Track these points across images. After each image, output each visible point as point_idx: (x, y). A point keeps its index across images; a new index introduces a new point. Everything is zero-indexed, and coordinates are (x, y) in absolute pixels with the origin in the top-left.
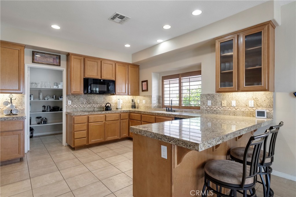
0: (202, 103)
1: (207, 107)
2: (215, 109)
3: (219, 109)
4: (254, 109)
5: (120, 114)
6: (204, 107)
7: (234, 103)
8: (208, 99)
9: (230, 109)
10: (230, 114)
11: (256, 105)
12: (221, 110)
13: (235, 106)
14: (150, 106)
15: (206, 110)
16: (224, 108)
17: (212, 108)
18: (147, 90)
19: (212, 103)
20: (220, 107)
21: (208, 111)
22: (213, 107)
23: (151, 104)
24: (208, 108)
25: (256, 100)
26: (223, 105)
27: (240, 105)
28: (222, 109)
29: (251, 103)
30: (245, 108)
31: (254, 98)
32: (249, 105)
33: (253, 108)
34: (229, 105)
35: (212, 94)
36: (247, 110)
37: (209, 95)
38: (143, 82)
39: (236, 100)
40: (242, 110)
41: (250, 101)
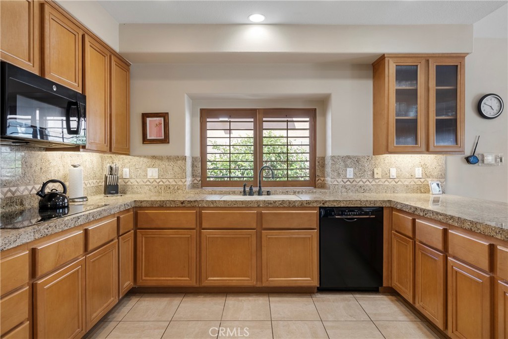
0: (336, 174)
1: (345, 180)
2: (361, 183)
3: (368, 183)
4: (422, 180)
5: (116, 216)
6: (339, 180)
7: (393, 173)
8: (346, 166)
9: (387, 183)
10: (387, 192)
11: (424, 174)
12: (372, 185)
13: (395, 177)
14: (180, 183)
15: (344, 187)
16: (377, 181)
17: (354, 183)
18: (166, 140)
19: (355, 174)
20: (371, 180)
21: (348, 187)
22: (358, 180)
23: (184, 180)
24: (348, 183)
25: (424, 166)
26: (376, 176)
27: (403, 175)
28: (374, 183)
29: (418, 173)
30: (409, 180)
31: (423, 163)
32: (415, 174)
33: (420, 179)
34: (387, 176)
35: (355, 157)
36: (413, 183)
37: (349, 157)
38: (145, 116)
39: (397, 168)
40: (406, 183)
41: (417, 169)
